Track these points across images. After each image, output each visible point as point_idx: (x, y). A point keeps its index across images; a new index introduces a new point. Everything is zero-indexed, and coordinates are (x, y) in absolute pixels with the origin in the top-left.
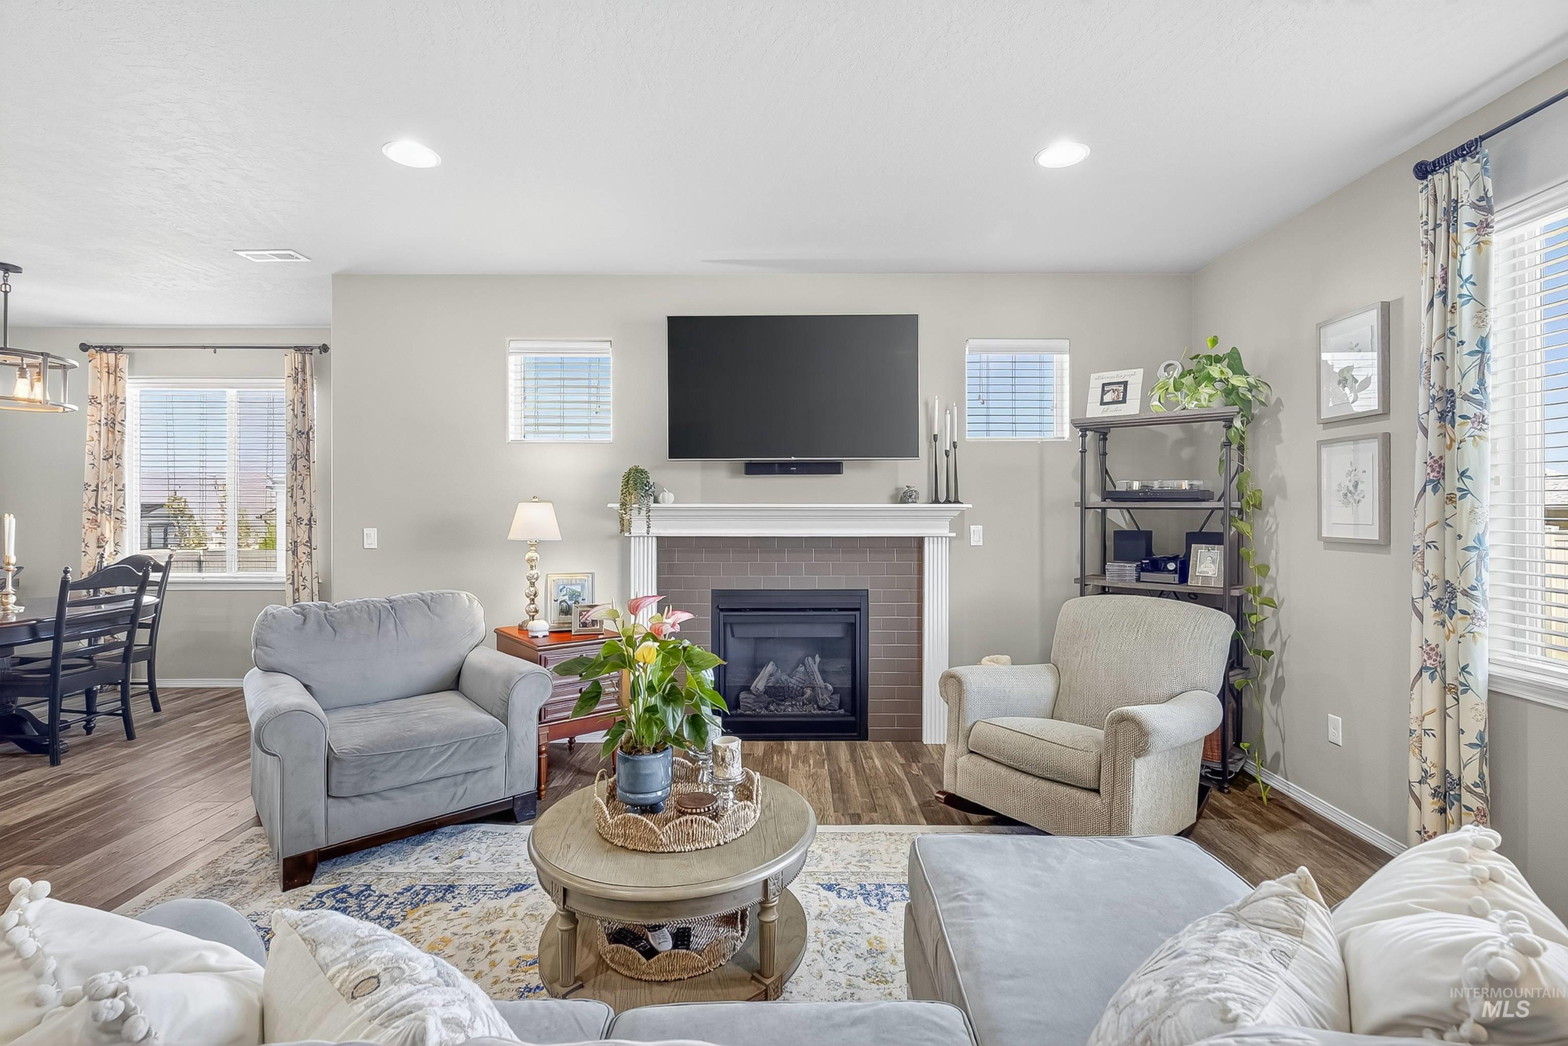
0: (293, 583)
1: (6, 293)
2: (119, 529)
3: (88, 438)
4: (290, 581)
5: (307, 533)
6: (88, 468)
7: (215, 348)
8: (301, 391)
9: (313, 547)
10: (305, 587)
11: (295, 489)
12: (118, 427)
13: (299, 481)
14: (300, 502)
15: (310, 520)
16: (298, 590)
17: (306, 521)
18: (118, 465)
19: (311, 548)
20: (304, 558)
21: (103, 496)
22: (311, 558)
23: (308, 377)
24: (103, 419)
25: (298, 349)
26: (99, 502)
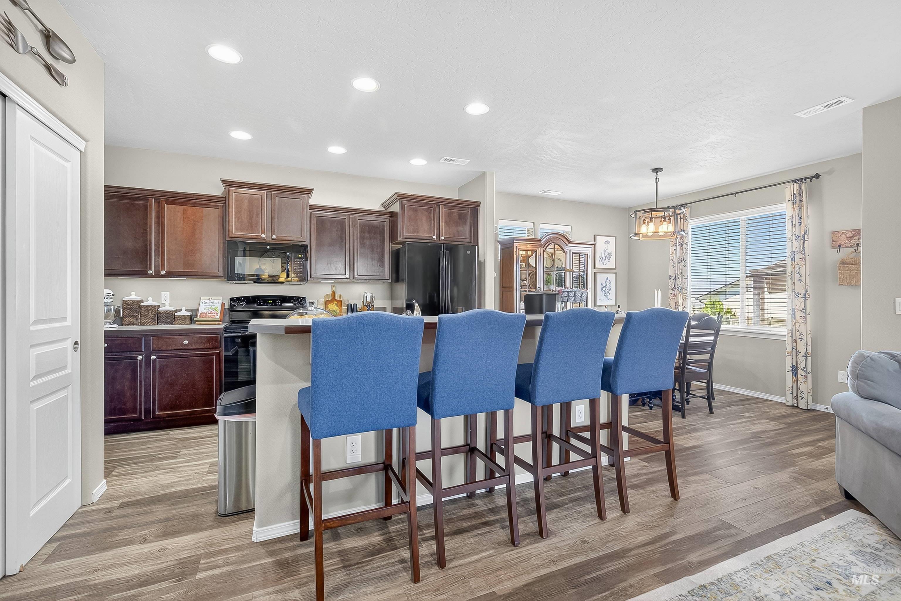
0: (792, 336)
1: (657, 182)
2: (685, 299)
3: (671, 253)
4: (790, 334)
5: (803, 304)
6: (671, 267)
7: (735, 194)
8: (798, 208)
9: (808, 313)
10: (801, 339)
11: (793, 274)
12: (685, 246)
13: (797, 269)
14: (797, 283)
15: (805, 295)
16: (795, 341)
17: (802, 295)
18: (685, 266)
19: (806, 314)
20: (801, 320)
21: (679, 282)
22: (806, 320)
23: (804, 199)
24: (678, 242)
25: (795, 181)
26: (676, 285)
